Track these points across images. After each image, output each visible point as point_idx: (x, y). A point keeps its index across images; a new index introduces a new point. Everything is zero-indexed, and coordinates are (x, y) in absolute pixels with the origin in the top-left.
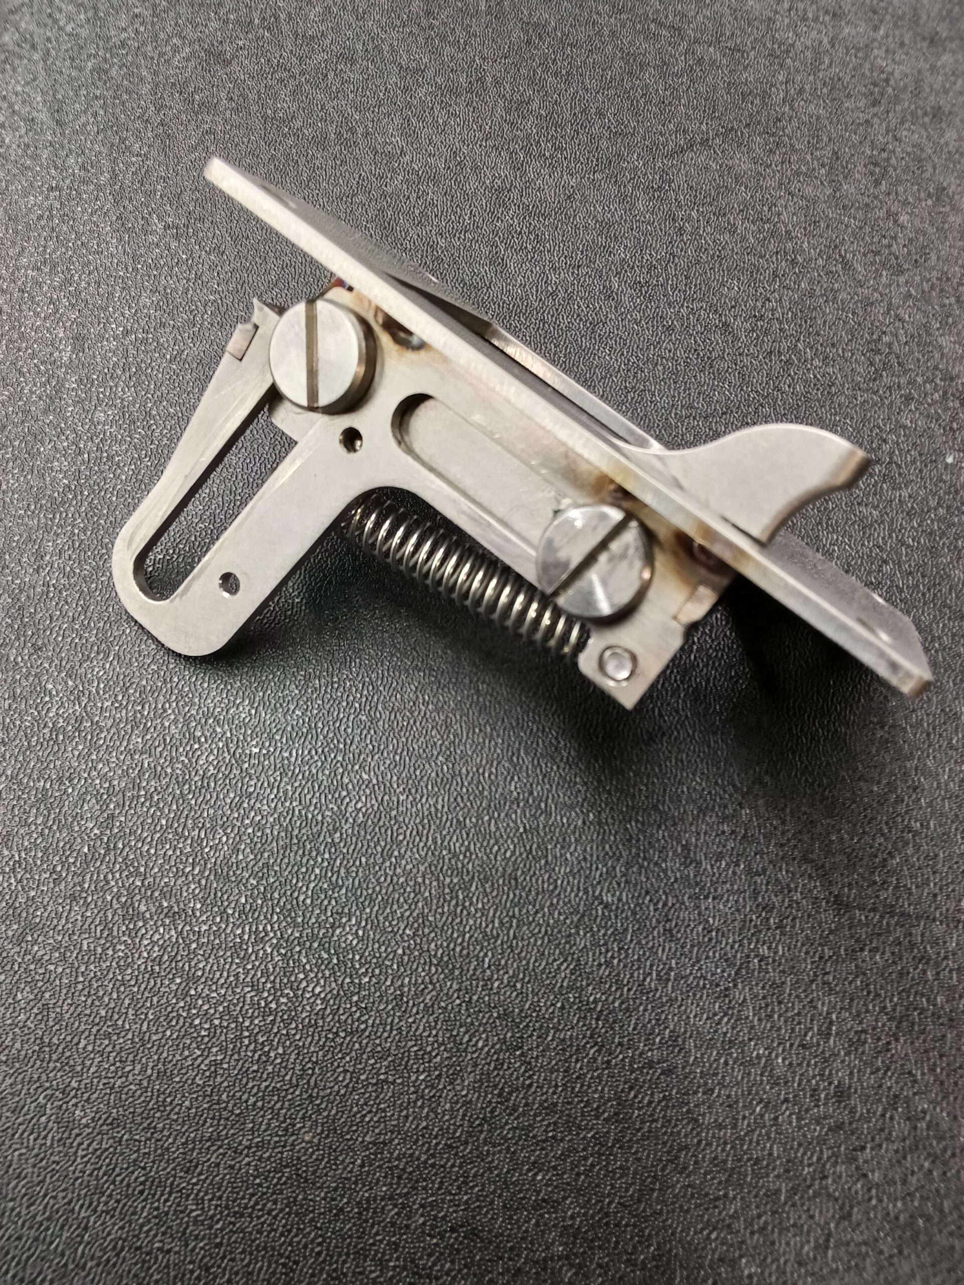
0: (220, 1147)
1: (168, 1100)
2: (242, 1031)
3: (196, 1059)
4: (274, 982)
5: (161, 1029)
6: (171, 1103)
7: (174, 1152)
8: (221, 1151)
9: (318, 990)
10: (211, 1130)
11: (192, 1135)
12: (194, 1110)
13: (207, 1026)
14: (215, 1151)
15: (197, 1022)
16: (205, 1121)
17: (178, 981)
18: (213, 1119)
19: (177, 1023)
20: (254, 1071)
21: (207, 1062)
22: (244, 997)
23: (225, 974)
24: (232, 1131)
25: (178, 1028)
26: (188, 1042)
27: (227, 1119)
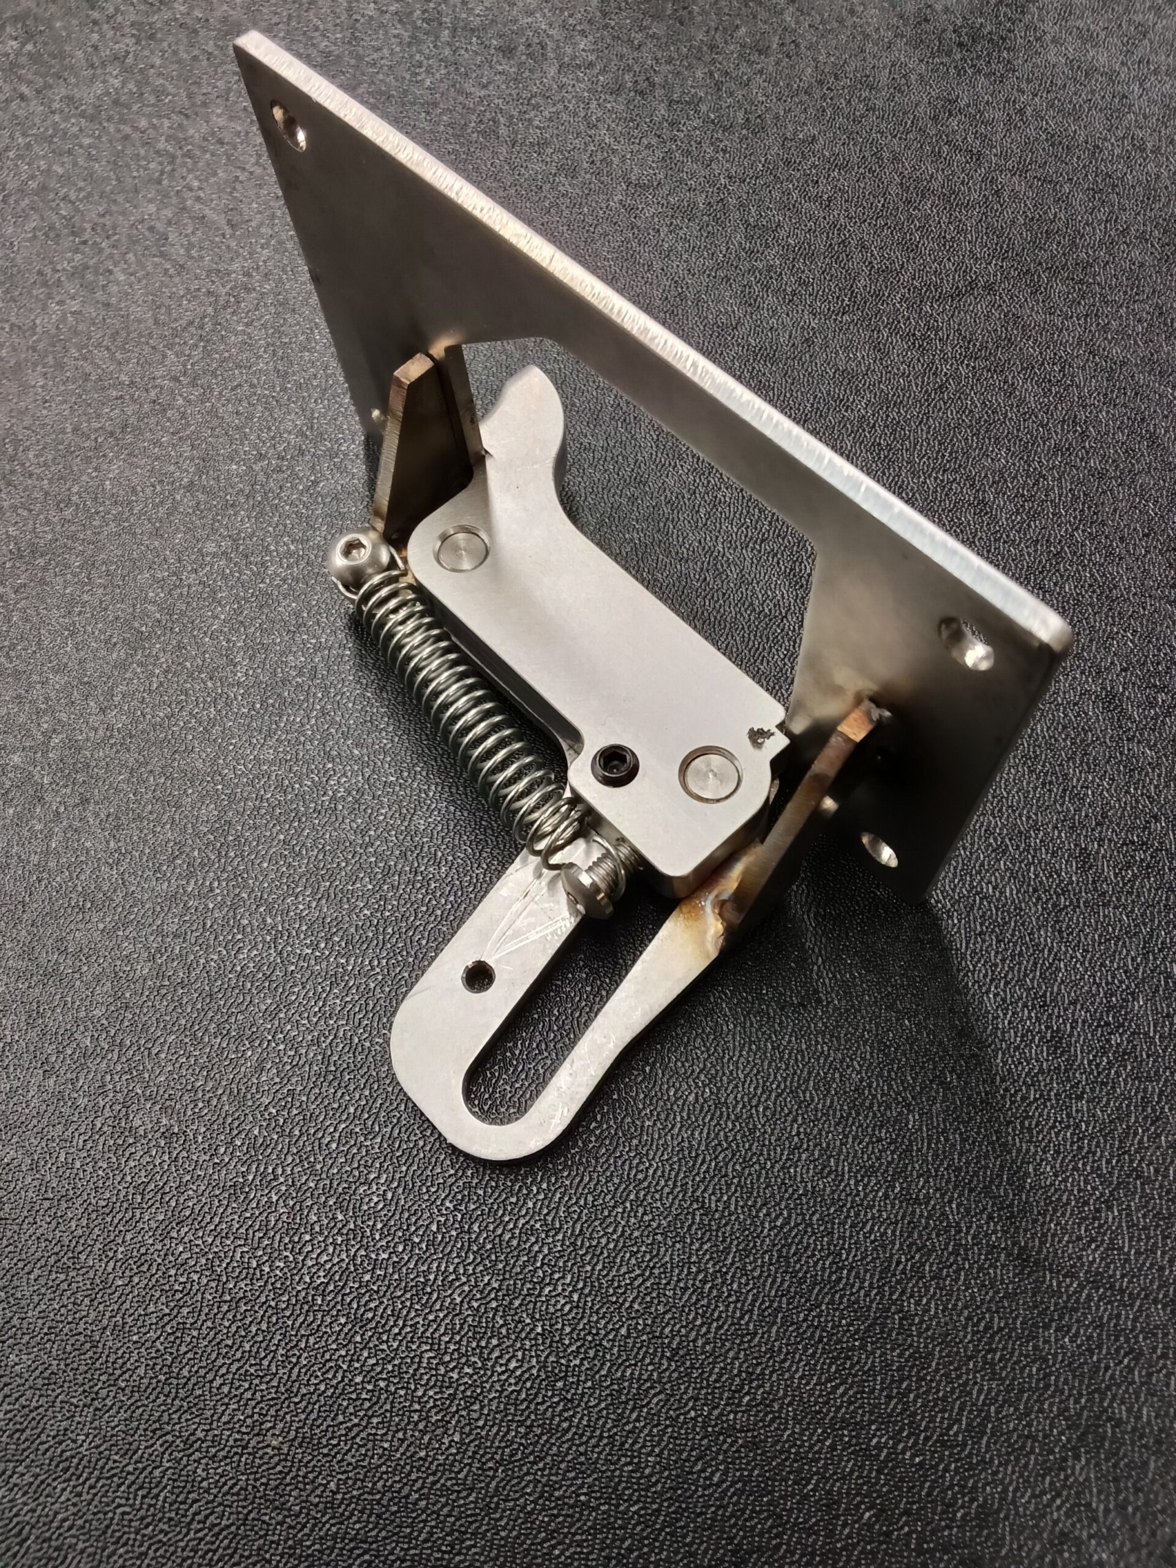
0: (365, 1552)
1: (311, 1476)
2: (412, 1401)
3: (350, 1429)
4: (459, 1343)
5: (313, 1381)
6: (313, 1482)
7: (309, 1547)
8: (367, 1557)
9: (513, 1365)
10: (357, 1526)
11: (334, 1529)
12: (339, 1496)
13: (370, 1387)
14: (359, 1556)
15: (358, 1379)
16: (352, 1514)
17: (343, 1320)
18: (362, 1512)
19: (334, 1376)
20: (420, 1459)
21: (363, 1435)
22: (421, 1357)
23: (401, 1323)
24: (384, 1533)
25: (334, 1382)
26: (345, 1403)
27: (379, 1516)
